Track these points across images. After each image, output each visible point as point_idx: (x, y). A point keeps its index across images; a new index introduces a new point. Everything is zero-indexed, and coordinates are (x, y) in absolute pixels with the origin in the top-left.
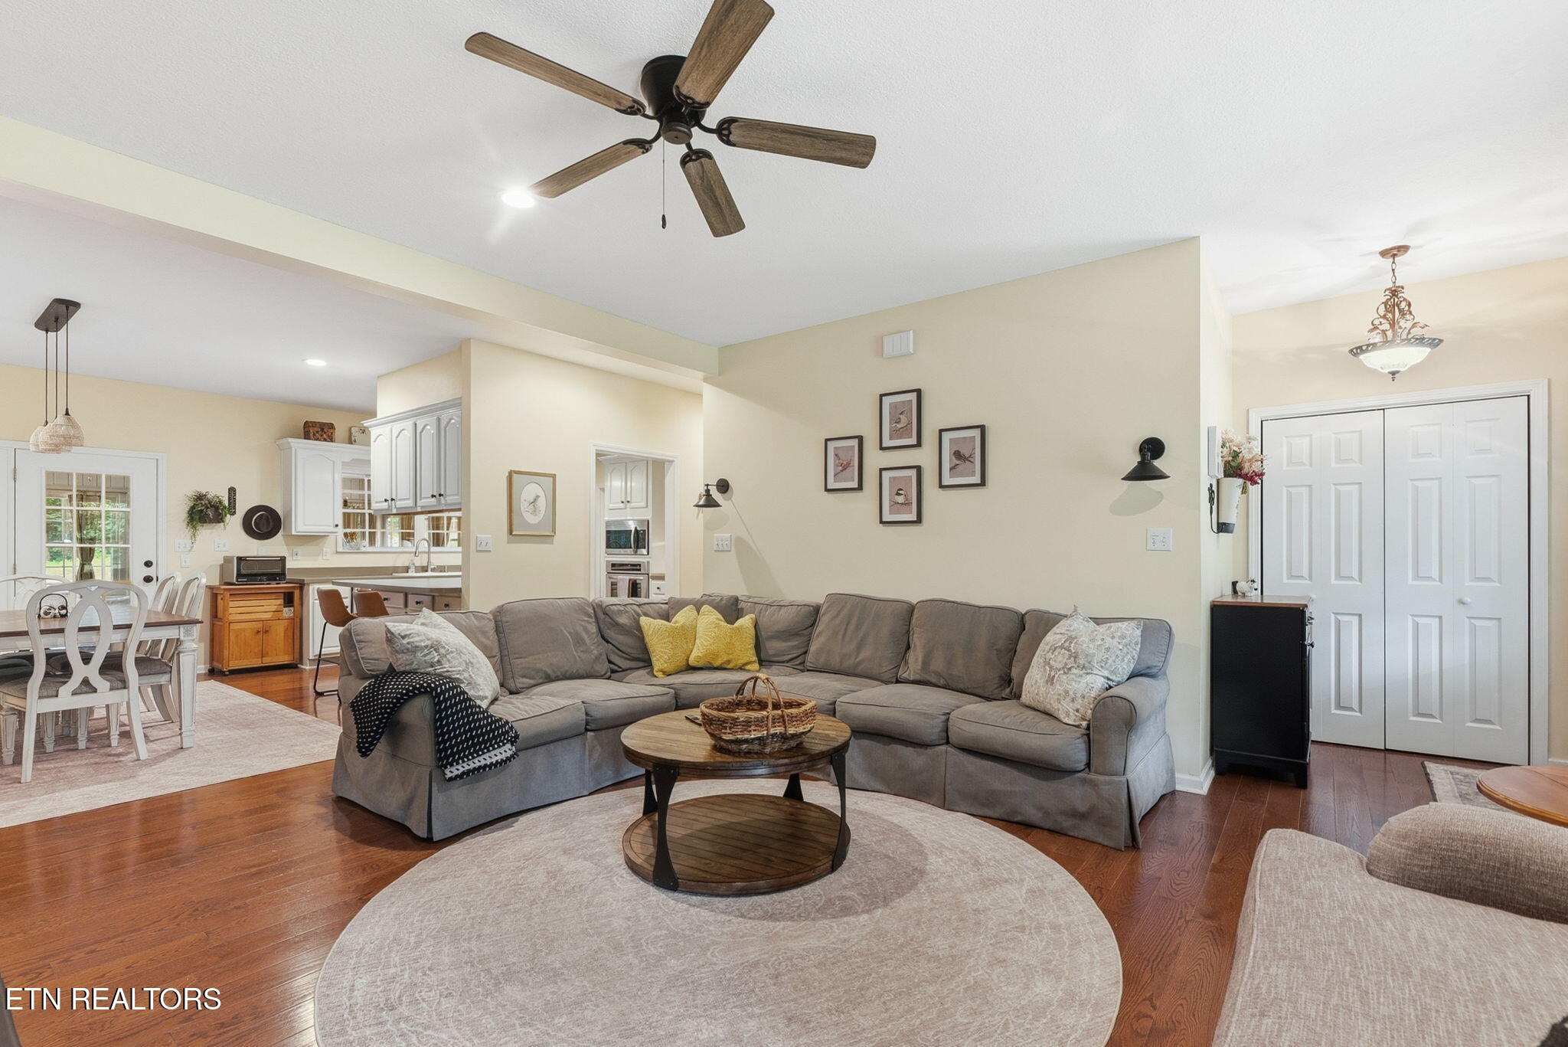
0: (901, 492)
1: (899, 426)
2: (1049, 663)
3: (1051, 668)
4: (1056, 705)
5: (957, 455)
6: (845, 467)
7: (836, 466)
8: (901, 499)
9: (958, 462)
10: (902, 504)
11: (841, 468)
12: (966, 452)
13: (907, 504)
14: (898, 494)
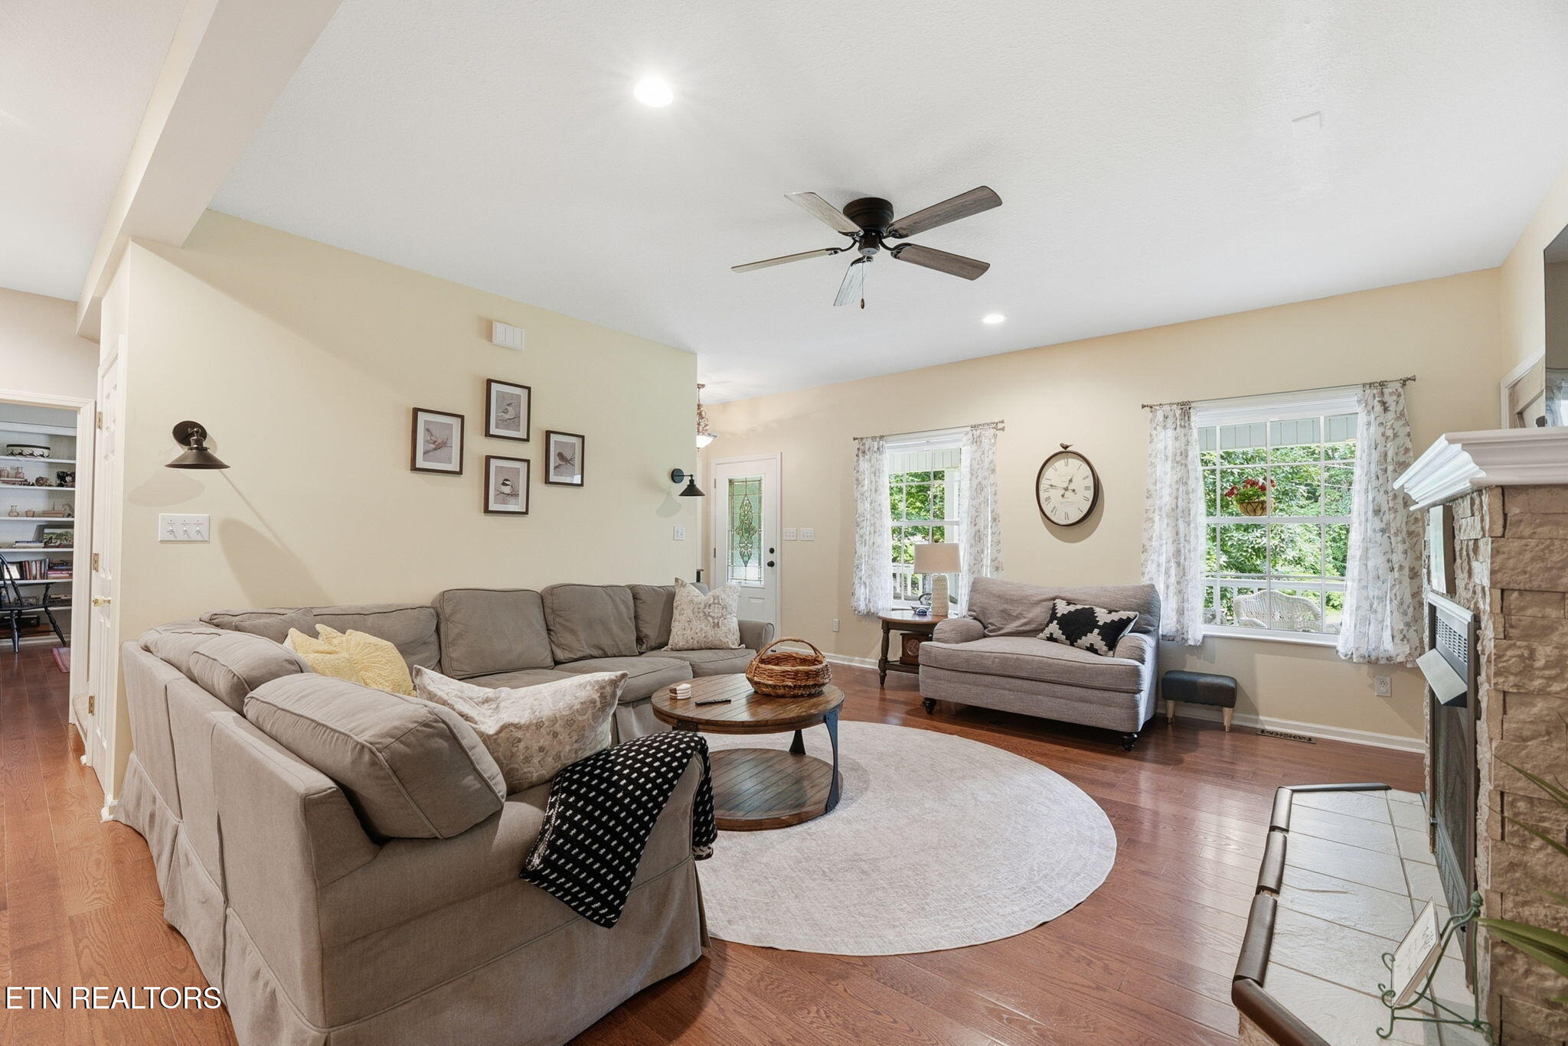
0: (507, 482)
1: (507, 416)
2: (709, 616)
3: (713, 618)
4: (725, 640)
5: (561, 456)
6: (440, 445)
7: (426, 442)
8: (507, 490)
9: (561, 463)
10: (508, 494)
11: (433, 446)
12: (567, 455)
13: (514, 494)
14: (504, 484)
